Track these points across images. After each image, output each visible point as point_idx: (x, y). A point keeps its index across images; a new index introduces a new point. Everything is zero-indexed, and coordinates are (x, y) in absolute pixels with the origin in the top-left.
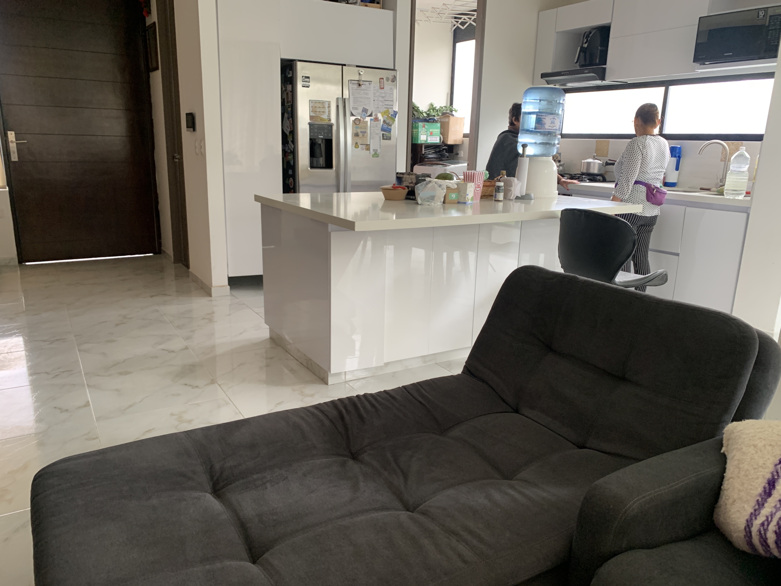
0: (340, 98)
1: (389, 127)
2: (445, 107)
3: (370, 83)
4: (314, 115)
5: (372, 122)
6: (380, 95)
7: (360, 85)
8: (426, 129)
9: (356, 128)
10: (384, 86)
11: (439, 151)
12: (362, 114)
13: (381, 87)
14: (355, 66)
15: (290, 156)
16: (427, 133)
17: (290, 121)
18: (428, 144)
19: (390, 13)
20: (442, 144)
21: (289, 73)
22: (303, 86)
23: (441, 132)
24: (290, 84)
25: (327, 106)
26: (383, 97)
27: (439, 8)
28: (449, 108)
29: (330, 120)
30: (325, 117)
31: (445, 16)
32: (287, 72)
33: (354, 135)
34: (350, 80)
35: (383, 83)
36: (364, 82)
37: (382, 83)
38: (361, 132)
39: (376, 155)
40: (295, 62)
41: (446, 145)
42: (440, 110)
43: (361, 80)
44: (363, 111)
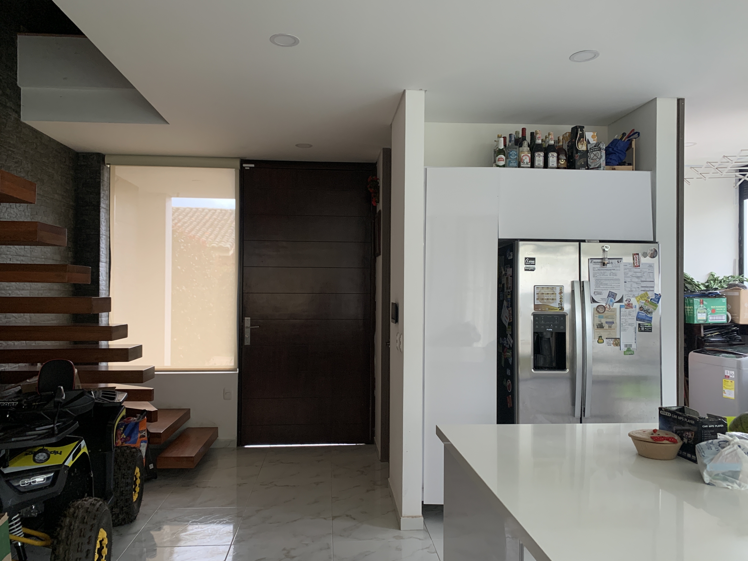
0: (577, 282)
1: (649, 315)
2: (731, 276)
3: (619, 260)
4: (541, 304)
5: (623, 309)
6: (633, 275)
7: (604, 264)
8: (706, 305)
9: (599, 317)
10: (639, 264)
11: (727, 333)
12: (608, 299)
13: (635, 265)
14: (599, 242)
15: (509, 352)
16: (707, 311)
17: (509, 311)
18: (710, 324)
19: (647, 174)
20: (731, 324)
21: (510, 255)
22: (526, 270)
23: (727, 308)
24: (510, 267)
25: (558, 291)
26: (638, 277)
27: (717, 162)
28: (738, 278)
29: (562, 308)
30: (556, 305)
31: (726, 170)
32: (508, 254)
33: (596, 327)
34: (591, 259)
35: (638, 260)
36: (611, 261)
37: (636, 260)
38: (607, 323)
39: (629, 351)
40: (516, 242)
41: (737, 325)
42: (724, 281)
43: (607, 258)
44: (609, 296)
